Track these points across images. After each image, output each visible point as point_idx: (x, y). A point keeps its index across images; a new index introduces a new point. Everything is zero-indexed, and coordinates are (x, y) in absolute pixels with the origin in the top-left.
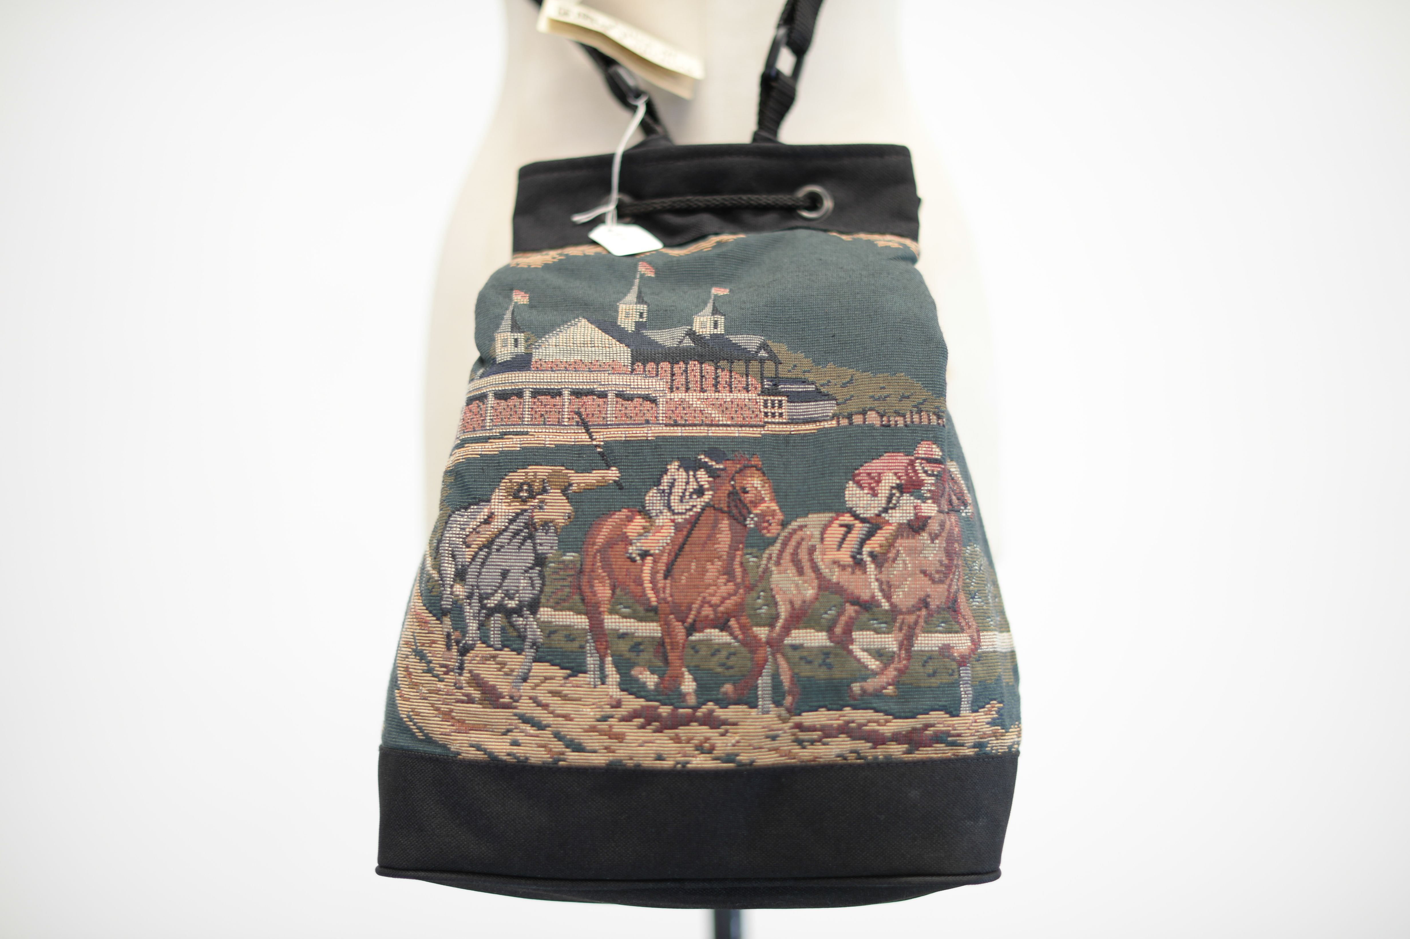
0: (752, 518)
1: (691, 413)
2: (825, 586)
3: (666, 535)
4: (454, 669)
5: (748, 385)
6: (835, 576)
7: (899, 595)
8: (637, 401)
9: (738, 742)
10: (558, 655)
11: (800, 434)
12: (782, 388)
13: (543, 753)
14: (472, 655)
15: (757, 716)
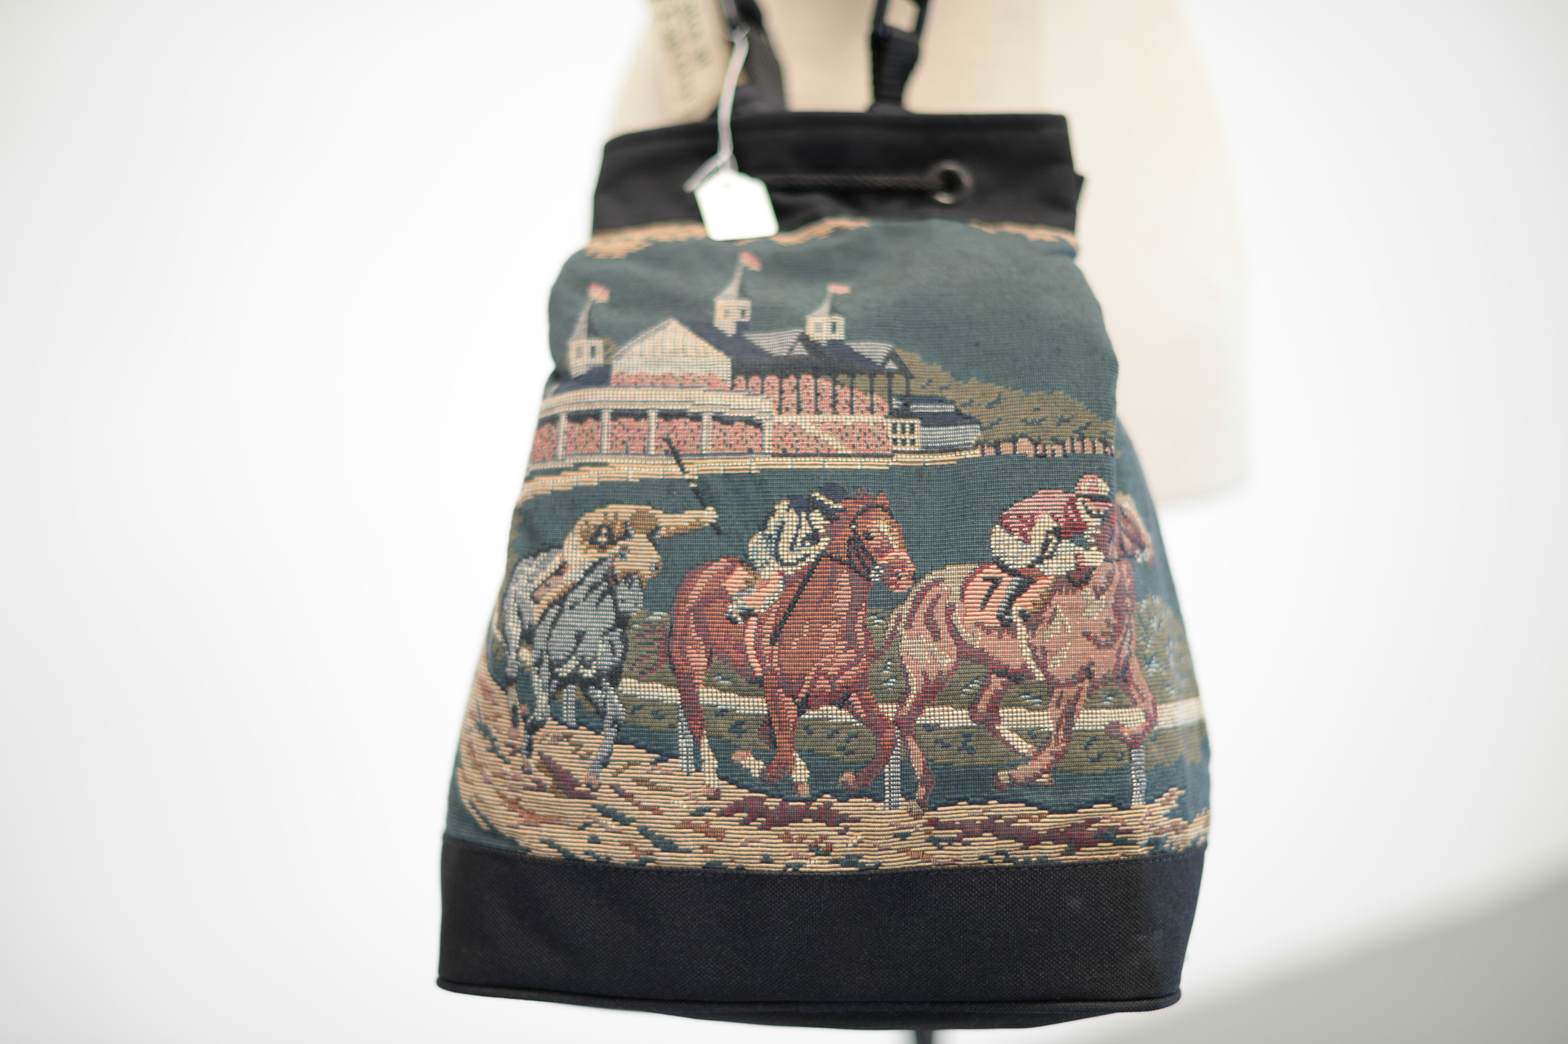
0: (878, 570)
1: (803, 441)
2: (966, 653)
3: (773, 590)
4: (521, 749)
5: (872, 405)
6: (978, 640)
7: (1057, 664)
8: (738, 426)
9: (860, 842)
10: (644, 736)
11: (935, 466)
12: (914, 409)
13: (628, 852)
14: (541, 733)
15: (884, 812)
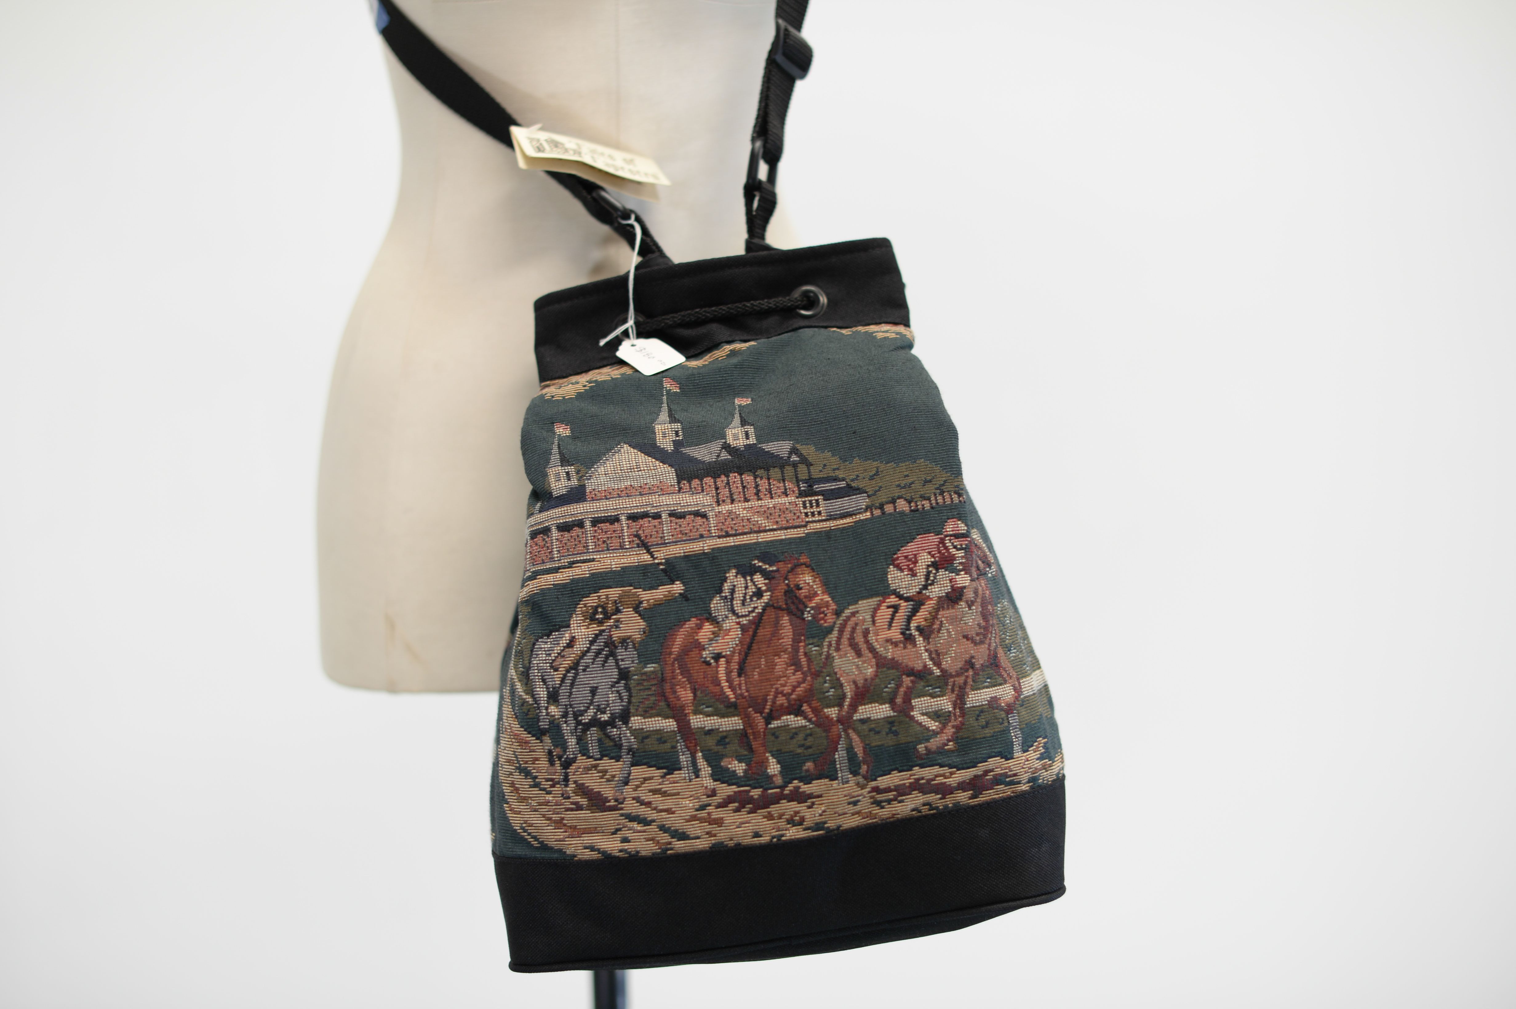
0: (809, 611)
1: (740, 523)
2: (882, 663)
3: (734, 636)
4: (559, 781)
5: (786, 489)
6: (890, 653)
7: (948, 661)
8: (689, 518)
9: (824, 811)
10: (653, 757)
11: (839, 528)
12: (817, 488)
13: (652, 845)
14: (574, 767)
15: (839, 787)
